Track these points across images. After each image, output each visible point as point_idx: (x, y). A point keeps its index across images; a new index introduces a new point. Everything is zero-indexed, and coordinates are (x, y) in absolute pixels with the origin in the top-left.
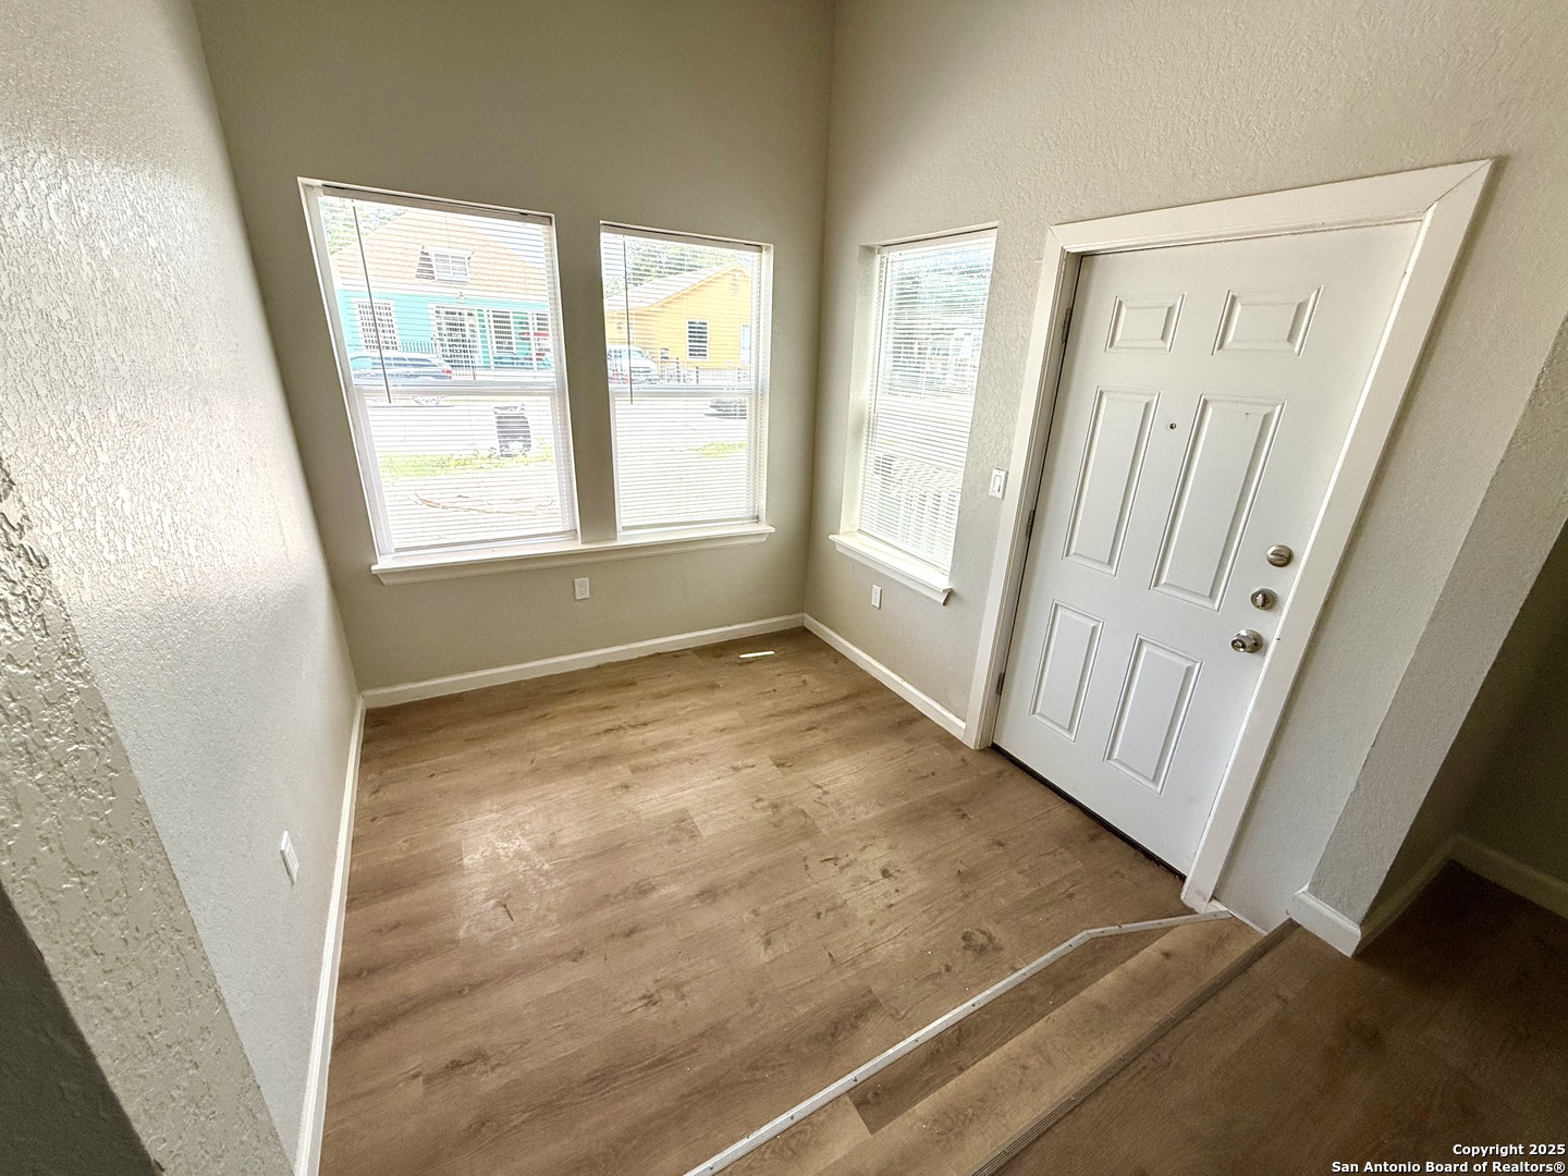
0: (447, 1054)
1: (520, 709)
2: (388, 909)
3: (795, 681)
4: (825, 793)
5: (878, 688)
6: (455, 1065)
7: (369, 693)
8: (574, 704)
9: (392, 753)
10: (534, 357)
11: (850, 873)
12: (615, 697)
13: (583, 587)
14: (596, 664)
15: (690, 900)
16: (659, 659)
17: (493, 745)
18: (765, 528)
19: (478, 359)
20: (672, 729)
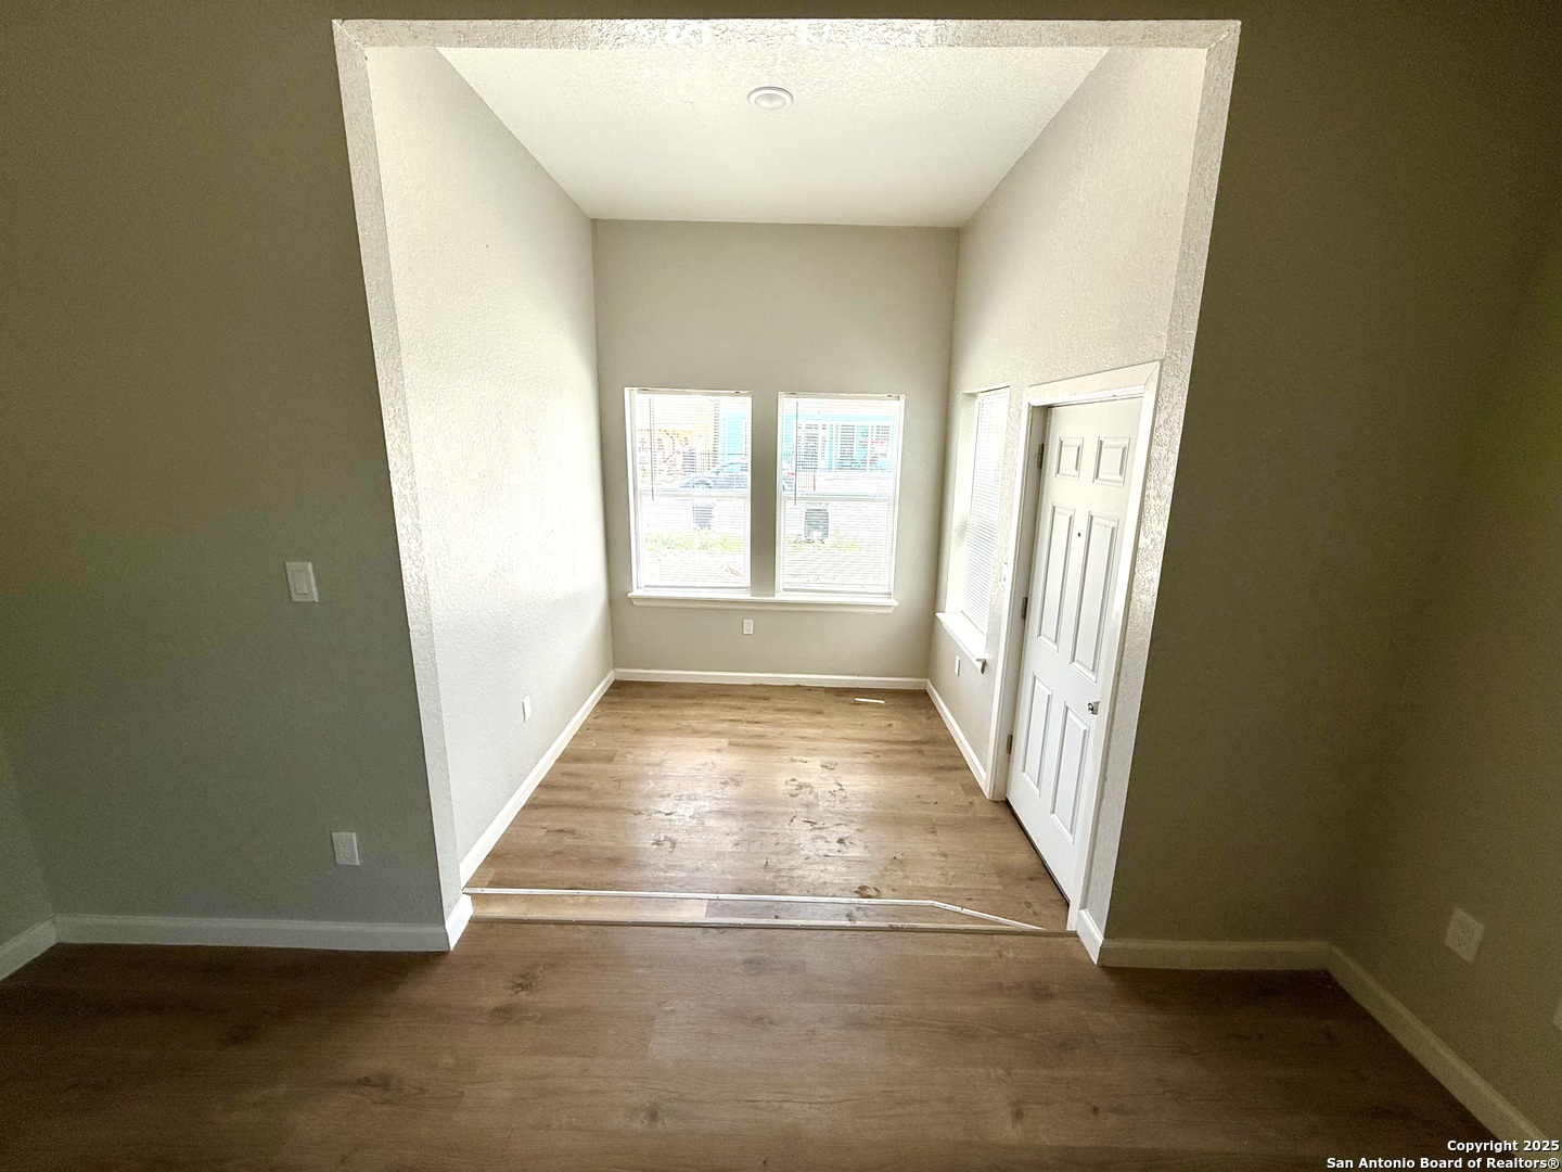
0: (559, 826)
1: (691, 697)
2: (572, 767)
3: (884, 723)
4: (841, 789)
5: (951, 742)
6: (562, 831)
7: (620, 670)
8: (723, 702)
9: (614, 703)
10: (868, 462)
11: (817, 833)
12: (749, 704)
13: (749, 626)
14: (752, 683)
15: (711, 812)
16: (798, 688)
17: (663, 712)
18: (893, 602)
19: (821, 463)
20: (772, 729)
